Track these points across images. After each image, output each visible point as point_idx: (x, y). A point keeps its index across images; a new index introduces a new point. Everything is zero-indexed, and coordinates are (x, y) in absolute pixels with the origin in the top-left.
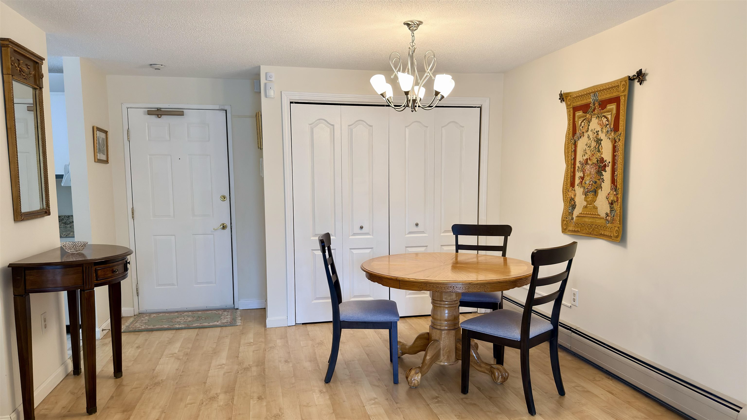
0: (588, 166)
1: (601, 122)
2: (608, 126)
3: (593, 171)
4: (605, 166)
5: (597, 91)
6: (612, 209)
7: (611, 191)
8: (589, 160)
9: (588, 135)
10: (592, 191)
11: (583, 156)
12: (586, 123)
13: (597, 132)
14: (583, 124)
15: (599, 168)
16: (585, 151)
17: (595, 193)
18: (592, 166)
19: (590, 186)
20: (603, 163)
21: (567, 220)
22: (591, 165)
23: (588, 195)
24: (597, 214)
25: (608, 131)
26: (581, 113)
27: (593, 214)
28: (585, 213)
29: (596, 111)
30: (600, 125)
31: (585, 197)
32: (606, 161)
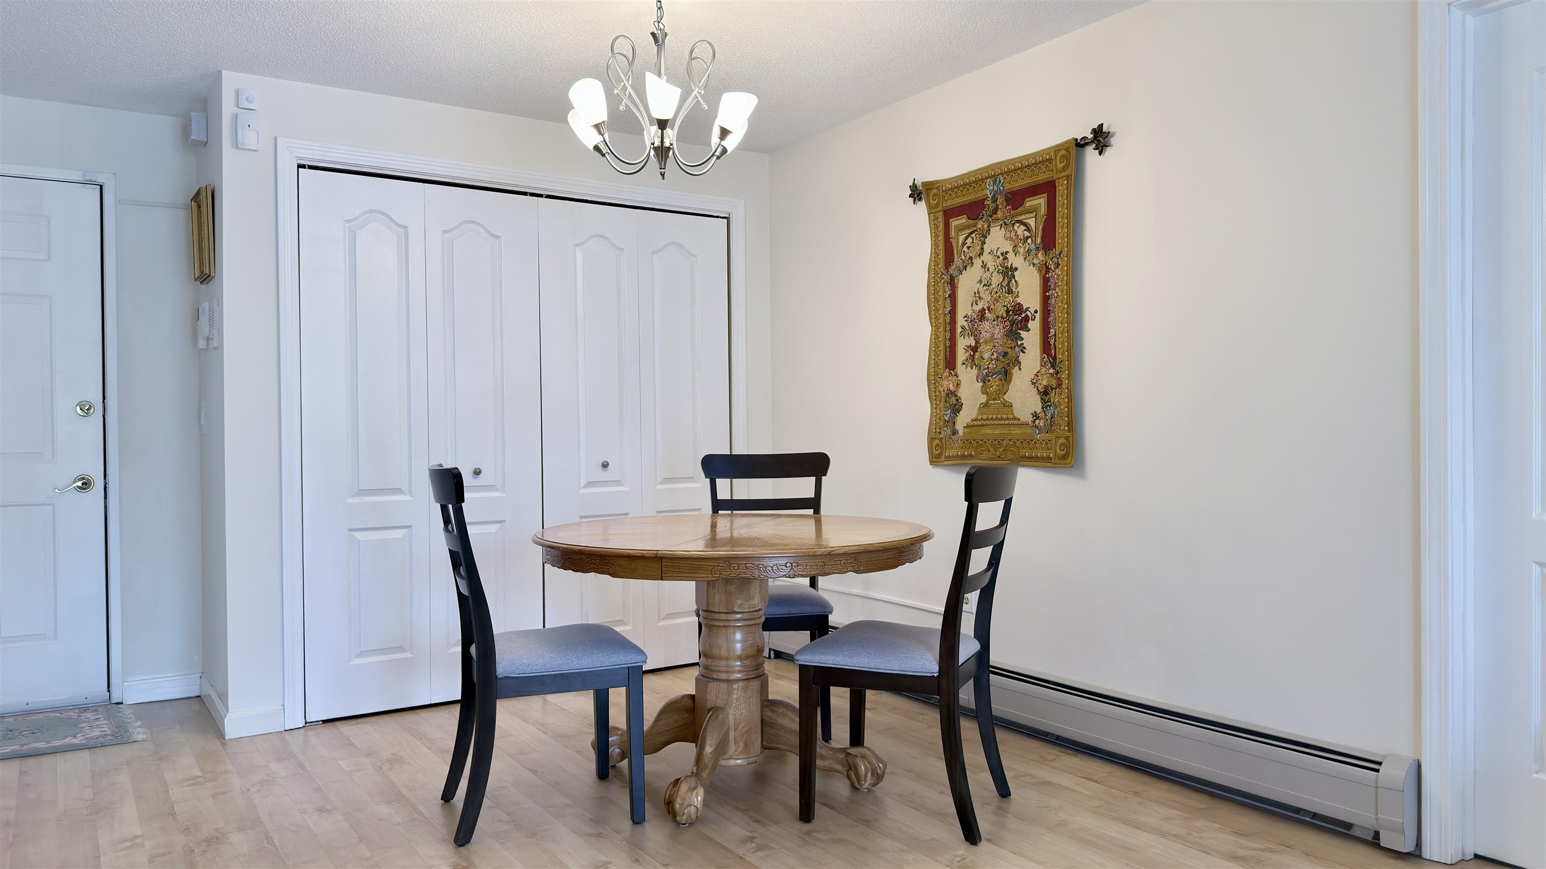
0: (987, 324)
1: (1013, 234)
2: (1029, 241)
3: (999, 332)
4: (1027, 319)
5: (1001, 174)
6: (1046, 404)
7: (1042, 367)
8: (987, 311)
9: (983, 262)
10: (998, 373)
11: (972, 305)
12: (977, 238)
13: (1005, 254)
14: (969, 241)
15: (1012, 325)
16: (977, 295)
17: (1006, 375)
18: (996, 323)
19: (994, 362)
20: (1020, 315)
21: (941, 436)
22: (994, 321)
23: (989, 381)
24: (1011, 417)
25: (1029, 251)
26: (964, 221)
27: (1002, 419)
28: (985, 417)
29: (1000, 214)
30: (1011, 239)
31: (983, 386)
32: (1027, 309)
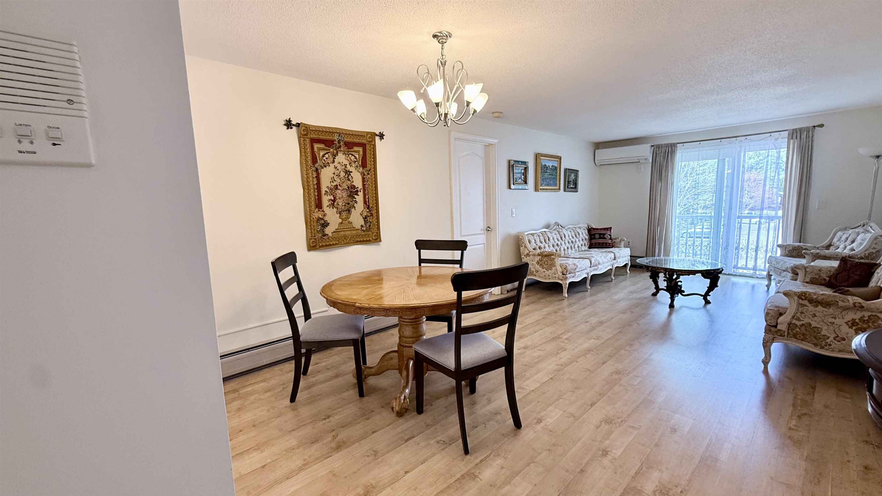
0: (339, 191)
1: (349, 158)
2: (357, 163)
3: (345, 195)
4: (357, 191)
5: (342, 133)
6: (366, 222)
7: (363, 209)
8: (339, 186)
9: (335, 166)
10: (346, 211)
11: (331, 183)
12: (330, 155)
13: (346, 165)
14: (327, 156)
15: (351, 193)
16: (333, 179)
17: (349, 211)
19: (343, 206)
20: (354, 189)
21: (315, 238)
22: (342, 190)
23: (342, 214)
24: (352, 227)
25: (357, 166)
26: (323, 146)
27: (348, 228)
28: (342, 228)
29: (342, 149)
30: (348, 160)
31: (340, 216)
32: (357, 188)
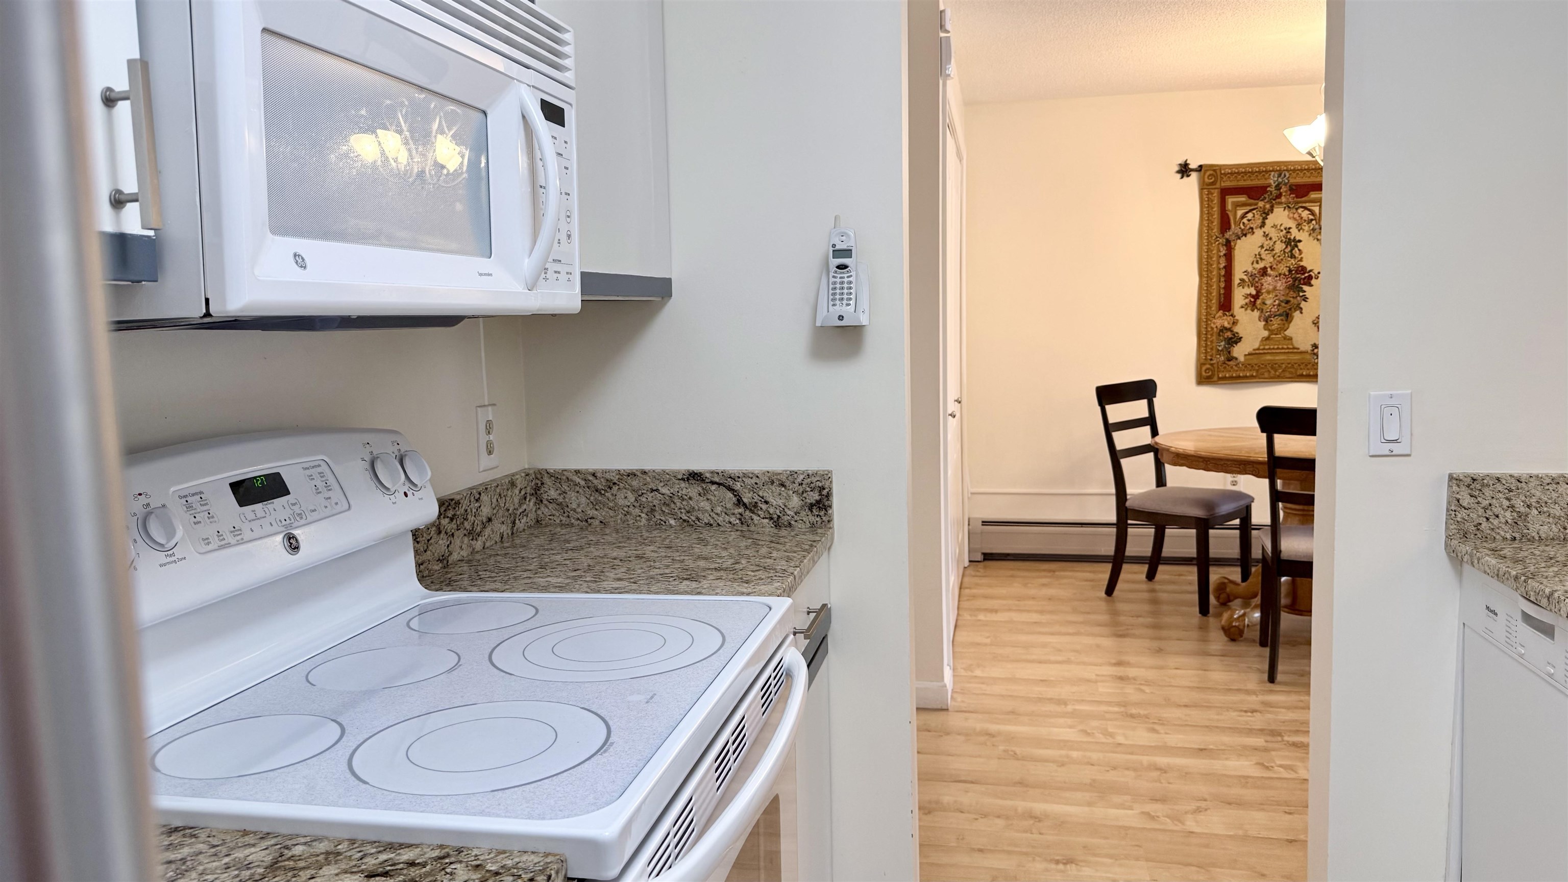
0: (1270, 278)
1: (1296, 216)
2: (1314, 222)
3: (1281, 285)
4: (1310, 278)
5: (1287, 170)
8: (1269, 269)
9: (1265, 233)
10: (1280, 315)
11: (1252, 264)
12: (1258, 214)
13: (1288, 230)
14: (1250, 216)
15: (1295, 281)
16: (1258, 256)
17: (1287, 317)
18: (1278, 278)
19: (1276, 307)
20: (1303, 274)
21: (1212, 362)
22: (1276, 277)
23: (1271, 321)
24: (1291, 347)
26: (1243, 199)
27: (1283, 348)
28: (1267, 347)
29: (1283, 199)
30: (1295, 219)
31: (1265, 325)
32: (1311, 271)
